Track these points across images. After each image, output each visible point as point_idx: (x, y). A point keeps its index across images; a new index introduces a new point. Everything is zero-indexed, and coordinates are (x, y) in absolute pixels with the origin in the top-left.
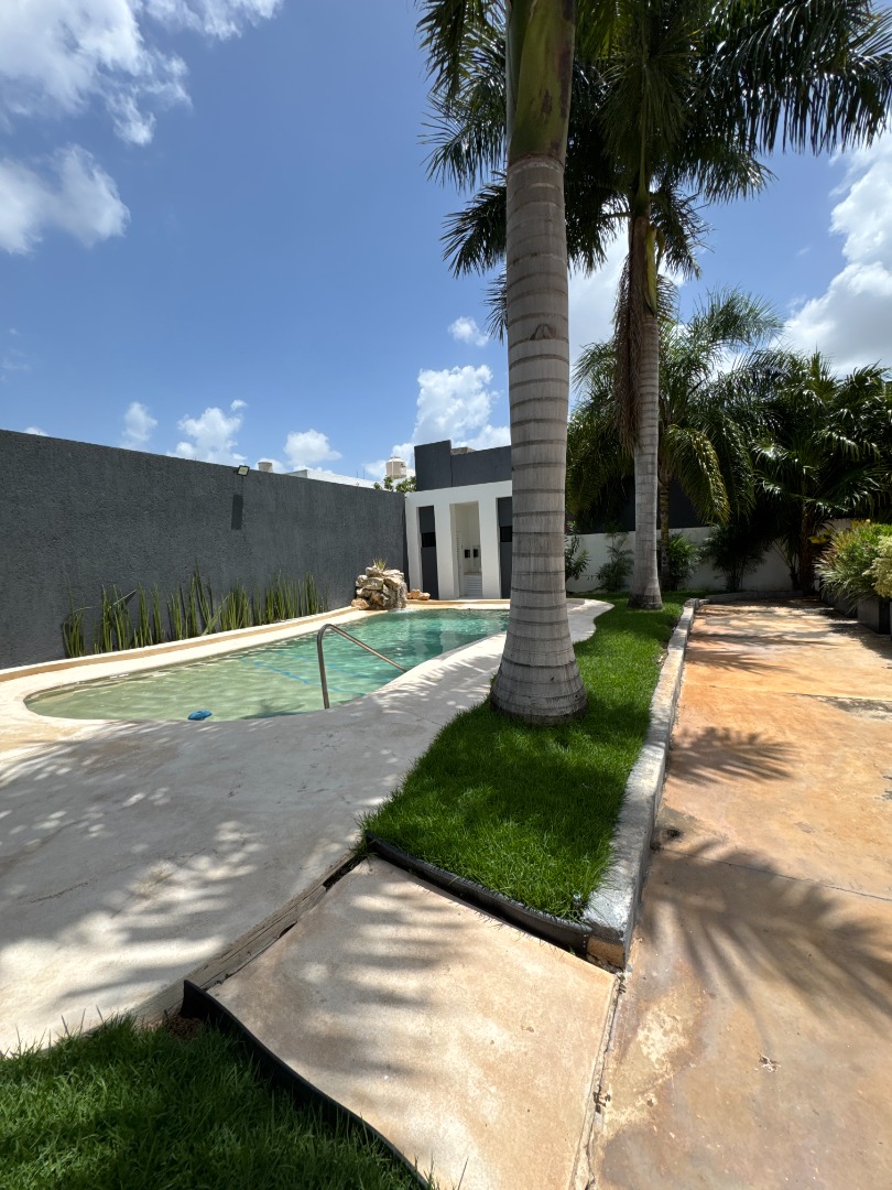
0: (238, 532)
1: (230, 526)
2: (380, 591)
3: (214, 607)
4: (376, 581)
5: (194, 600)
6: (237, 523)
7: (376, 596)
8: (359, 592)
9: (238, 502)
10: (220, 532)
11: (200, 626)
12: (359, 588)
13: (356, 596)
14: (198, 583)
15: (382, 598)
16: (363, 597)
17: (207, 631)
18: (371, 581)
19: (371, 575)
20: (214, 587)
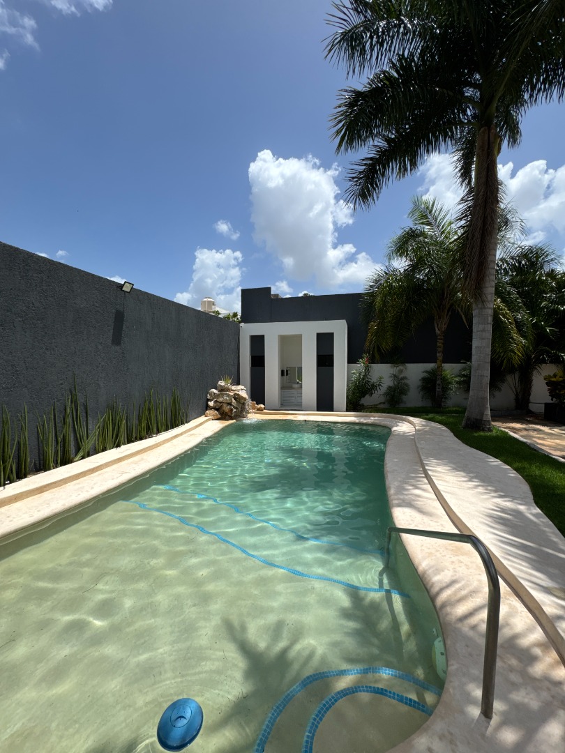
0: (118, 348)
1: (109, 341)
2: (230, 404)
3: (90, 427)
4: (228, 395)
5: (69, 420)
6: (117, 340)
7: (226, 408)
8: (211, 404)
9: (119, 317)
10: (100, 347)
11: (72, 449)
12: (211, 400)
13: (207, 407)
14: (74, 401)
15: (232, 410)
16: (214, 408)
17: (80, 454)
18: (223, 395)
19: (222, 390)
20: (91, 405)
